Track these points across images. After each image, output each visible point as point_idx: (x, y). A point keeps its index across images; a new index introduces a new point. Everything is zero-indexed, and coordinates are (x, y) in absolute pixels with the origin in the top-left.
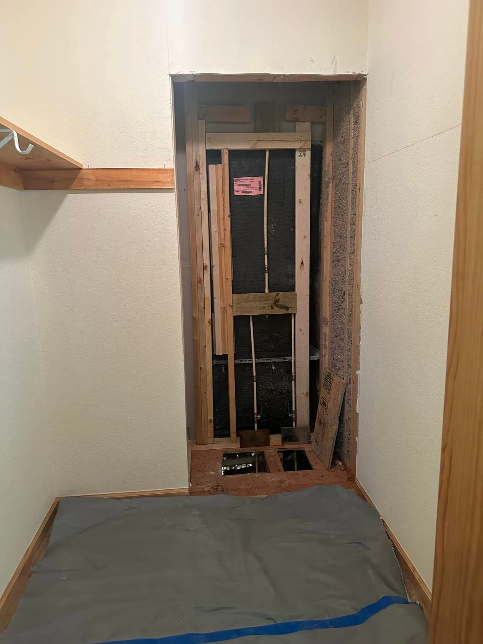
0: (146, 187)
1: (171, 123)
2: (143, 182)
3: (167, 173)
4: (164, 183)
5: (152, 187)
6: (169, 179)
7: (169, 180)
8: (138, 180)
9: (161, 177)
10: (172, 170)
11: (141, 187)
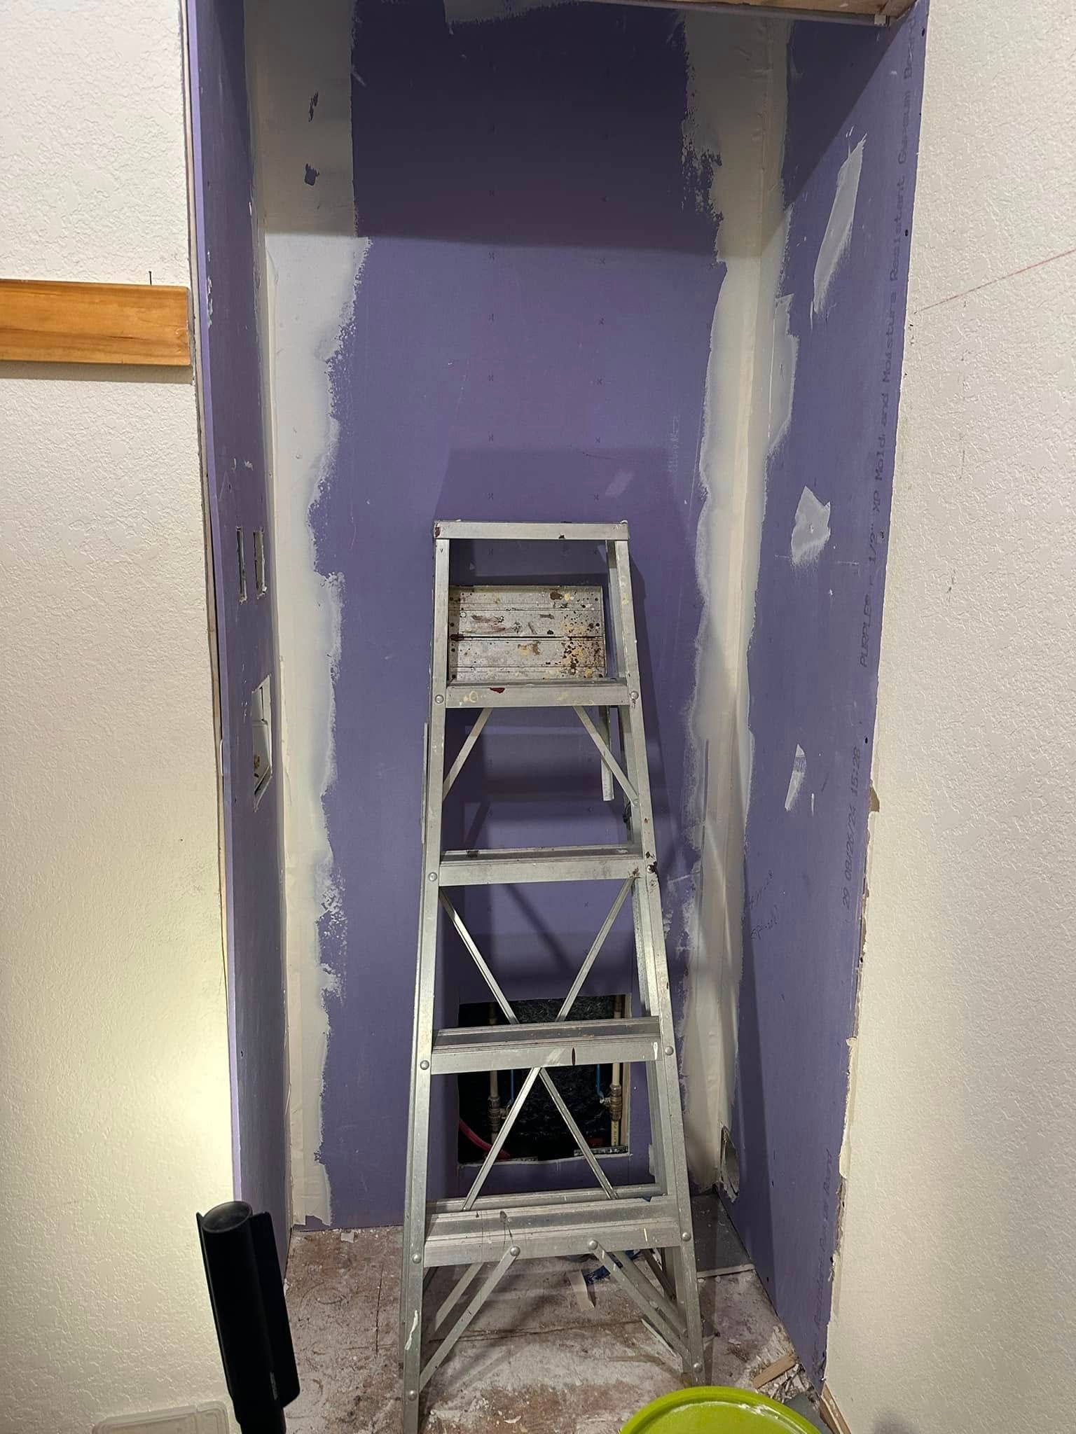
0: (76, 357)
1: (180, 77)
2: (64, 335)
3: (162, 306)
4: (146, 342)
5: (101, 358)
6: (168, 329)
7: (171, 333)
8: (41, 329)
9: (134, 320)
10: (179, 295)
11: (57, 355)
